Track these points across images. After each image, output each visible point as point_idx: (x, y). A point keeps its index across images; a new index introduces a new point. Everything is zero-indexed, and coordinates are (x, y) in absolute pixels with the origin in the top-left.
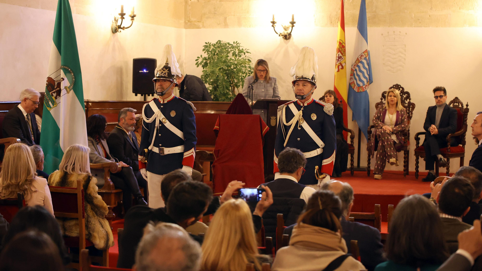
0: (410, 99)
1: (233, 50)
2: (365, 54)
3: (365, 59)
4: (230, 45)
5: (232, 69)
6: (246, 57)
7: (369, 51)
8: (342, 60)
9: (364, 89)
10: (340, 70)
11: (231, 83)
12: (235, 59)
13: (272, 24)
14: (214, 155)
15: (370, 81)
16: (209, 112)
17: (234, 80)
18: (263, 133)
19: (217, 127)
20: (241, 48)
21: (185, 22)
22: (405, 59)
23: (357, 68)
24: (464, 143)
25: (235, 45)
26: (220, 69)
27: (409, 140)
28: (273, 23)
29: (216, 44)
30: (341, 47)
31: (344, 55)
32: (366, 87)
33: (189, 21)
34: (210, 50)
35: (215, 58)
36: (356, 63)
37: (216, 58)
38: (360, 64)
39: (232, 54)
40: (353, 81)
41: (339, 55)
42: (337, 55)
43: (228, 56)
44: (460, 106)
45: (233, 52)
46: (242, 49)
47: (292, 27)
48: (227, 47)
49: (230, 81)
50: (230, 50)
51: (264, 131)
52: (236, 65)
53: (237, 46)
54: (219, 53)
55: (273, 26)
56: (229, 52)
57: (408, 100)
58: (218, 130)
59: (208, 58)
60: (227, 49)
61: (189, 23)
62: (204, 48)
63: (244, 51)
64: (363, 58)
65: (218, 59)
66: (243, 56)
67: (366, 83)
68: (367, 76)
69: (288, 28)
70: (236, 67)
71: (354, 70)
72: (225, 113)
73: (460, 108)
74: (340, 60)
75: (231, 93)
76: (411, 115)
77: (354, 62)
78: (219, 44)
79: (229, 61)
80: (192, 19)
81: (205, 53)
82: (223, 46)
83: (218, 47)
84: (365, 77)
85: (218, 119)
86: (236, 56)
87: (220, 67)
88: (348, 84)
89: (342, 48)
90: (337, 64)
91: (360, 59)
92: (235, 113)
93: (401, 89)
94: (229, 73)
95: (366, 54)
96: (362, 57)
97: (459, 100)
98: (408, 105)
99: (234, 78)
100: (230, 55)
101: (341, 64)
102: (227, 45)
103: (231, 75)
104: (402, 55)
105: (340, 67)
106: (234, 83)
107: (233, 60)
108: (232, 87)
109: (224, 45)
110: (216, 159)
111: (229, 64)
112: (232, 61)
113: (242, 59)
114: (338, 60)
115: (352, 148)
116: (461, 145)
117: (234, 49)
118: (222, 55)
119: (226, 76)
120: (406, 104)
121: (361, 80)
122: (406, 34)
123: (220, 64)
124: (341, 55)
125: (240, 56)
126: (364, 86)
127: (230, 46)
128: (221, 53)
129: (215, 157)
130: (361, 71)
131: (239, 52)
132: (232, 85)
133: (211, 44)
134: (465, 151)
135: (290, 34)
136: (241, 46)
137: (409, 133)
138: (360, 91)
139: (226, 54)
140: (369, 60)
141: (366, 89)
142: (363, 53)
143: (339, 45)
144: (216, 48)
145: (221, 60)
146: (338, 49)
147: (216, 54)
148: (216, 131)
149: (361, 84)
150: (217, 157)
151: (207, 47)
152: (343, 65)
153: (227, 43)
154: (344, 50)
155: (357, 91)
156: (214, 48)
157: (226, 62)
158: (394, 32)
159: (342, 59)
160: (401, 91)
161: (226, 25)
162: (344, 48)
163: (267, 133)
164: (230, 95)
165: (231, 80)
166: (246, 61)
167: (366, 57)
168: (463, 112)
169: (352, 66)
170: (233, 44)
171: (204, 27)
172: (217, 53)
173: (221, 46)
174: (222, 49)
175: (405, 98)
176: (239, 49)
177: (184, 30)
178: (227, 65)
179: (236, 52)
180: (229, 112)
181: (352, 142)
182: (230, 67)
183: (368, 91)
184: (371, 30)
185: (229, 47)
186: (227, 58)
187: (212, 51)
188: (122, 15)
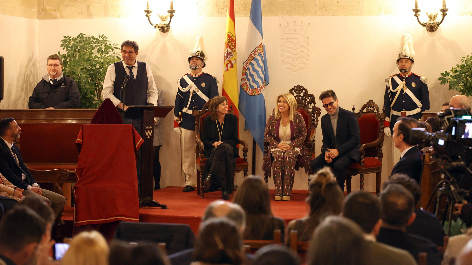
0: (315, 104)
1: (98, 46)
2: (259, 49)
3: (260, 55)
4: (95, 39)
5: (97, 69)
6: (114, 54)
7: (264, 45)
8: (231, 57)
9: (259, 91)
10: (229, 69)
11: (96, 86)
12: (101, 56)
13: (146, 13)
14: (77, 175)
15: (266, 82)
16: (70, 121)
17: (100, 83)
18: (136, 146)
19: (80, 140)
20: (108, 43)
21: (38, 11)
22: (308, 55)
23: (250, 67)
24: (381, 156)
25: (101, 39)
26: (83, 69)
27: (314, 153)
28: (148, 12)
29: (77, 38)
30: (231, 41)
31: (234, 51)
32: (262, 89)
33: (43, 10)
34: (70, 46)
35: (76, 55)
36: (249, 60)
37: (78, 55)
38: (253, 62)
39: (97, 51)
40: (245, 82)
41: (227, 50)
42: (226, 51)
43: (92, 53)
44: (376, 111)
45: (98, 47)
46: (110, 44)
47: (171, 17)
48: (91, 41)
49: (95, 84)
50: (94, 45)
51: (138, 144)
52: (102, 63)
53: (103, 40)
54: (81, 49)
55: (147, 16)
56: (94, 49)
57: (313, 105)
58: (82, 143)
59: (67, 55)
60: (90, 45)
61: (43, 13)
62: (62, 43)
63: (112, 47)
64: (258, 54)
65: (80, 56)
66: (111, 53)
67: (261, 84)
68: (263, 76)
69: (166, 18)
70: (102, 67)
71: (247, 68)
72: (90, 123)
73: (376, 113)
74: (229, 56)
75: (96, 98)
76: (316, 123)
77: (246, 59)
78: (80, 38)
79: (93, 59)
80: (47, 8)
81: (64, 49)
82: (86, 41)
83: (80, 42)
84: (260, 78)
85: (81, 130)
86: (102, 52)
87: (82, 67)
88: (239, 86)
89: (231, 43)
90: (225, 61)
91: (253, 55)
92: (101, 123)
93: (304, 91)
94: (93, 74)
95: (261, 49)
96: (256, 53)
97: (374, 103)
98: (313, 110)
99: (100, 80)
100: (95, 51)
101: (230, 61)
102: (91, 39)
103: (96, 76)
104: (305, 50)
105: (229, 65)
106: (100, 87)
107: (98, 58)
108: (98, 91)
109: (87, 39)
110: (79, 180)
111: (94, 63)
112: (97, 59)
113: (109, 56)
114: (227, 57)
115: (245, 164)
116: (378, 158)
117: (100, 44)
118: (84, 51)
119: (90, 78)
120: (310, 109)
121: (255, 81)
122: (309, 24)
123: (83, 62)
124: (230, 51)
125: (107, 53)
126: (259, 88)
127: (95, 41)
128: (84, 50)
129: (78, 178)
130: (255, 70)
131: (106, 48)
132: (97, 89)
133: (71, 38)
134: (382, 165)
135: (168, 26)
136: (109, 41)
137: (314, 145)
138: (253, 95)
139: (89, 50)
140: (264, 57)
141: (262, 92)
142: (257, 48)
143: (228, 38)
144: (77, 43)
145: (84, 58)
146: (226, 43)
147: (77, 50)
148: (79, 145)
149: (255, 86)
150: (80, 176)
151: (66, 42)
152: (233, 62)
153: (91, 37)
154: (234, 45)
155: (250, 95)
156: (75, 44)
157: (90, 61)
158: (295, 22)
159: (232, 55)
160: (304, 93)
161: (89, 15)
162: (233, 42)
163: (142, 146)
164: (96, 101)
165: (96, 82)
166: (115, 59)
167: (261, 53)
168: (379, 118)
169: (244, 63)
170: (98, 38)
171: (62, 17)
172: (79, 50)
173: (84, 41)
174: (85, 44)
175: (308, 102)
176: (106, 44)
177: (37, 21)
178: (91, 64)
179: (102, 48)
180: (94, 121)
181: (245, 156)
182: (95, 67)
183: (264, 94)
184: (266, 20)
185: (93, 41)
186: (91, 55)
187: (72, 46)
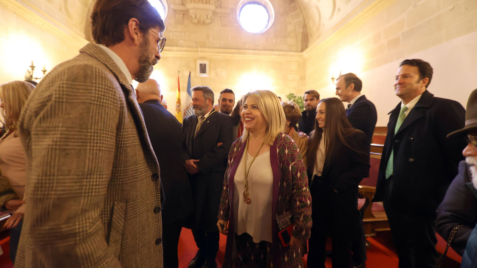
8: (179, 107)
23: (188, 111)
31: (181, 105)
36: (187, 109)
38: (189, 109)
42: (177, 105)
71: (186, 112)
77: (185, 108)
89: (179, 101)
90: (177, 109)
96: (190, 106)
101: (179, 109)
105: (179, 111)
114: (177, 107)
124: (179, 105)
130: (189, 112)
142: (190, 104)
143: (177, 100)
146: (177, 102)
152: (180, 110)
169: (184, 111)
188: (33, 67)
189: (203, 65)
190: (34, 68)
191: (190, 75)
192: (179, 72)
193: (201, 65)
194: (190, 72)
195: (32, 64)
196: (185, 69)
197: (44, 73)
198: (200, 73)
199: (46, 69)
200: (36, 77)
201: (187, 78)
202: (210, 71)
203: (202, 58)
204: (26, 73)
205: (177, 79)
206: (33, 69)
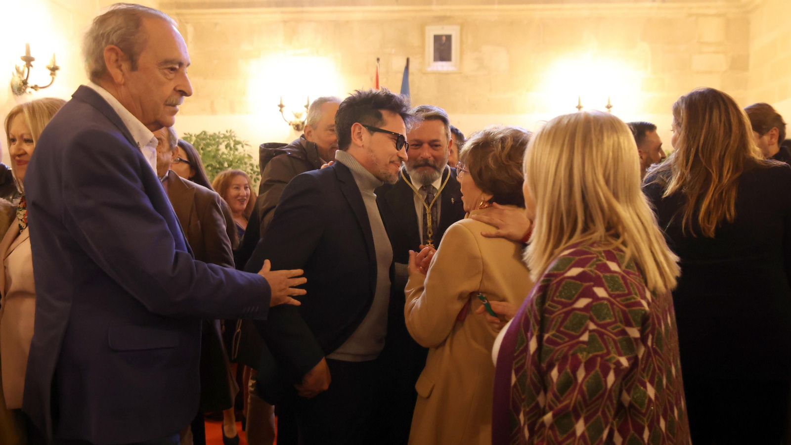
4: (222, 134)
6: (244, 151)
12: (230, 153)
13: (280, 108)
20: (237, 139)
25: (228, 134)
26: (208, 166)
28: (281, 106)
29: (199, 135)
39: (225, 147)
43: (219, 150)
45: (226, 143)
46: (240, 140)
50: (221, 141)
52: (231, 161)
53: (232, 135)
55: (280, 111)
56: (220, 144)
63: (242, 143)
66: (241, 150)
69: (301, 114)
78: (204, 135)
79: (220, 156)
83: (204, 139)
86: (231, 149)
100: (222, 148)
107: (226, 155)
109: (212, 136)
111: (221, 160)
112: (224, 156)
113: (239, 153)
117: (227, 140)
125: (237, 150)
127: (222, 136)
131: (234, 144)
133: (193, 135)
136: (238, 136)
139: (215, 146)
144: (200, 140)
147: (200, 148)
156: (198, 140)
157: (216, 158)
161: (213, 112)
166: (245, 157)
170: (225, 133)
173: (207, 138)
176: (235, 139)
178: (218, 162)
179: (230, 144)
182: (223, 165)
185: (219, 137)
186: (217, 151)
188: (28, 60)
189: (444, 38)
190: (32, 63)
191: (407, 68)
192: (378, 60)
193: (437, 38)
194: (408, 60)
195: (28, 52)
196: (393, 51)
197: (51, 74)
198: (436, 60)
199: (57, 64)
200: (33, 85)
201: (400, 76)
202: (462, 53)
203: (441, 19)
204: (13, 75)
205: (371, 79)
206: (29, 65)
